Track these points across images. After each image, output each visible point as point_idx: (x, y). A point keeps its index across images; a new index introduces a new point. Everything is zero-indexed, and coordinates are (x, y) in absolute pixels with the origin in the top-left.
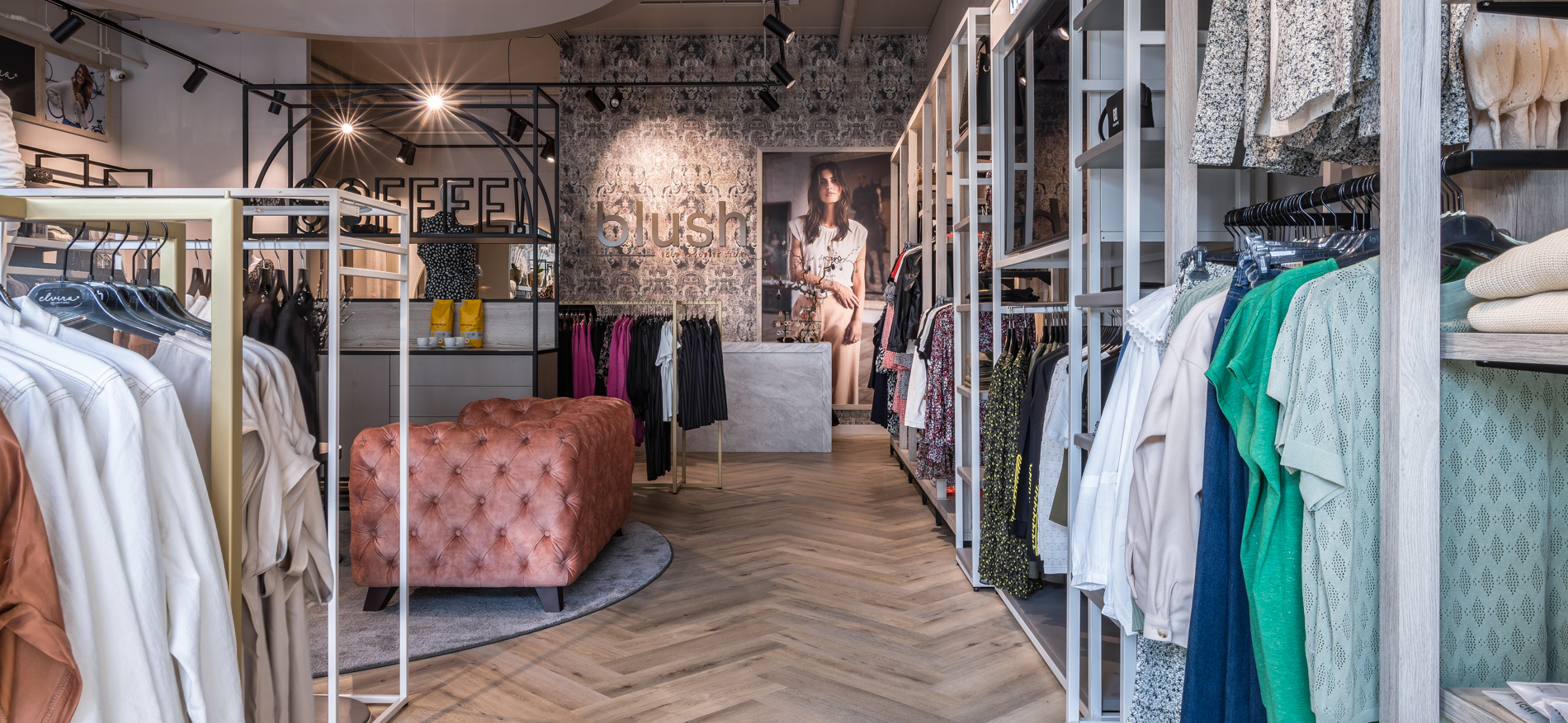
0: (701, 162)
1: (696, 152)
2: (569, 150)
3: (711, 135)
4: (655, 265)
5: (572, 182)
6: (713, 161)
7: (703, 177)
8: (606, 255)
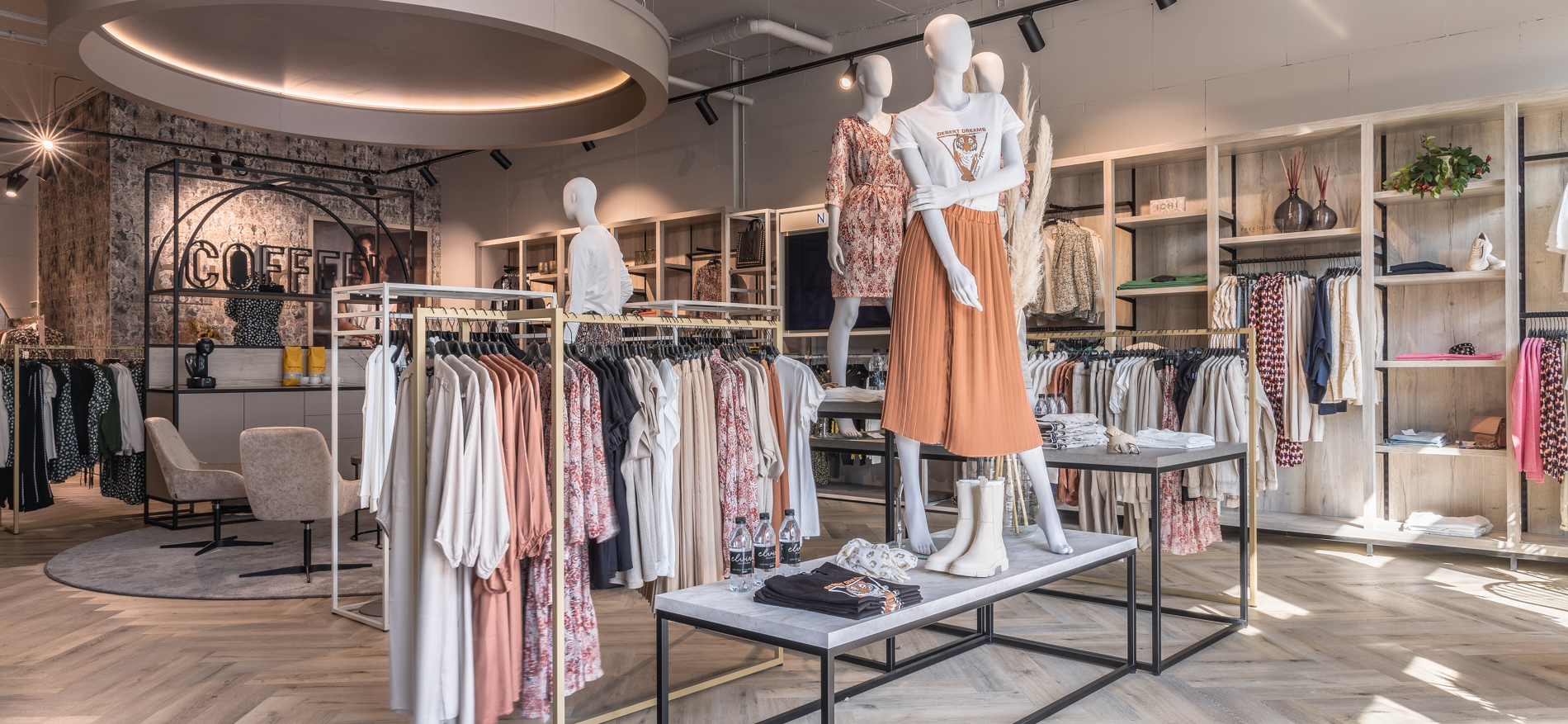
0: (256, 223)
1: (252, 213)
2: (122, 198)
3: (266, 199)
4: (213, 313)
5: (125, 230)
6: (267, 223)
7: (259, 236)
8: (162, 302)
